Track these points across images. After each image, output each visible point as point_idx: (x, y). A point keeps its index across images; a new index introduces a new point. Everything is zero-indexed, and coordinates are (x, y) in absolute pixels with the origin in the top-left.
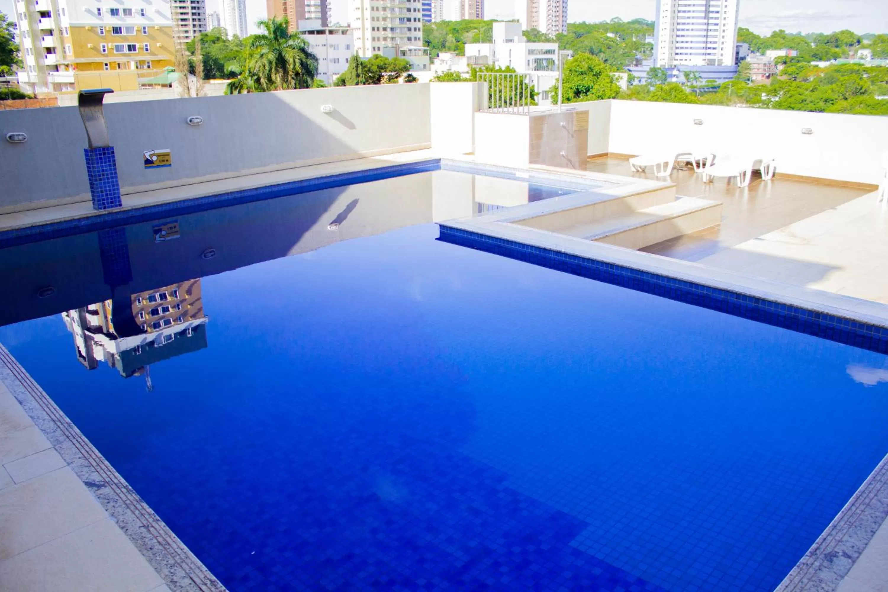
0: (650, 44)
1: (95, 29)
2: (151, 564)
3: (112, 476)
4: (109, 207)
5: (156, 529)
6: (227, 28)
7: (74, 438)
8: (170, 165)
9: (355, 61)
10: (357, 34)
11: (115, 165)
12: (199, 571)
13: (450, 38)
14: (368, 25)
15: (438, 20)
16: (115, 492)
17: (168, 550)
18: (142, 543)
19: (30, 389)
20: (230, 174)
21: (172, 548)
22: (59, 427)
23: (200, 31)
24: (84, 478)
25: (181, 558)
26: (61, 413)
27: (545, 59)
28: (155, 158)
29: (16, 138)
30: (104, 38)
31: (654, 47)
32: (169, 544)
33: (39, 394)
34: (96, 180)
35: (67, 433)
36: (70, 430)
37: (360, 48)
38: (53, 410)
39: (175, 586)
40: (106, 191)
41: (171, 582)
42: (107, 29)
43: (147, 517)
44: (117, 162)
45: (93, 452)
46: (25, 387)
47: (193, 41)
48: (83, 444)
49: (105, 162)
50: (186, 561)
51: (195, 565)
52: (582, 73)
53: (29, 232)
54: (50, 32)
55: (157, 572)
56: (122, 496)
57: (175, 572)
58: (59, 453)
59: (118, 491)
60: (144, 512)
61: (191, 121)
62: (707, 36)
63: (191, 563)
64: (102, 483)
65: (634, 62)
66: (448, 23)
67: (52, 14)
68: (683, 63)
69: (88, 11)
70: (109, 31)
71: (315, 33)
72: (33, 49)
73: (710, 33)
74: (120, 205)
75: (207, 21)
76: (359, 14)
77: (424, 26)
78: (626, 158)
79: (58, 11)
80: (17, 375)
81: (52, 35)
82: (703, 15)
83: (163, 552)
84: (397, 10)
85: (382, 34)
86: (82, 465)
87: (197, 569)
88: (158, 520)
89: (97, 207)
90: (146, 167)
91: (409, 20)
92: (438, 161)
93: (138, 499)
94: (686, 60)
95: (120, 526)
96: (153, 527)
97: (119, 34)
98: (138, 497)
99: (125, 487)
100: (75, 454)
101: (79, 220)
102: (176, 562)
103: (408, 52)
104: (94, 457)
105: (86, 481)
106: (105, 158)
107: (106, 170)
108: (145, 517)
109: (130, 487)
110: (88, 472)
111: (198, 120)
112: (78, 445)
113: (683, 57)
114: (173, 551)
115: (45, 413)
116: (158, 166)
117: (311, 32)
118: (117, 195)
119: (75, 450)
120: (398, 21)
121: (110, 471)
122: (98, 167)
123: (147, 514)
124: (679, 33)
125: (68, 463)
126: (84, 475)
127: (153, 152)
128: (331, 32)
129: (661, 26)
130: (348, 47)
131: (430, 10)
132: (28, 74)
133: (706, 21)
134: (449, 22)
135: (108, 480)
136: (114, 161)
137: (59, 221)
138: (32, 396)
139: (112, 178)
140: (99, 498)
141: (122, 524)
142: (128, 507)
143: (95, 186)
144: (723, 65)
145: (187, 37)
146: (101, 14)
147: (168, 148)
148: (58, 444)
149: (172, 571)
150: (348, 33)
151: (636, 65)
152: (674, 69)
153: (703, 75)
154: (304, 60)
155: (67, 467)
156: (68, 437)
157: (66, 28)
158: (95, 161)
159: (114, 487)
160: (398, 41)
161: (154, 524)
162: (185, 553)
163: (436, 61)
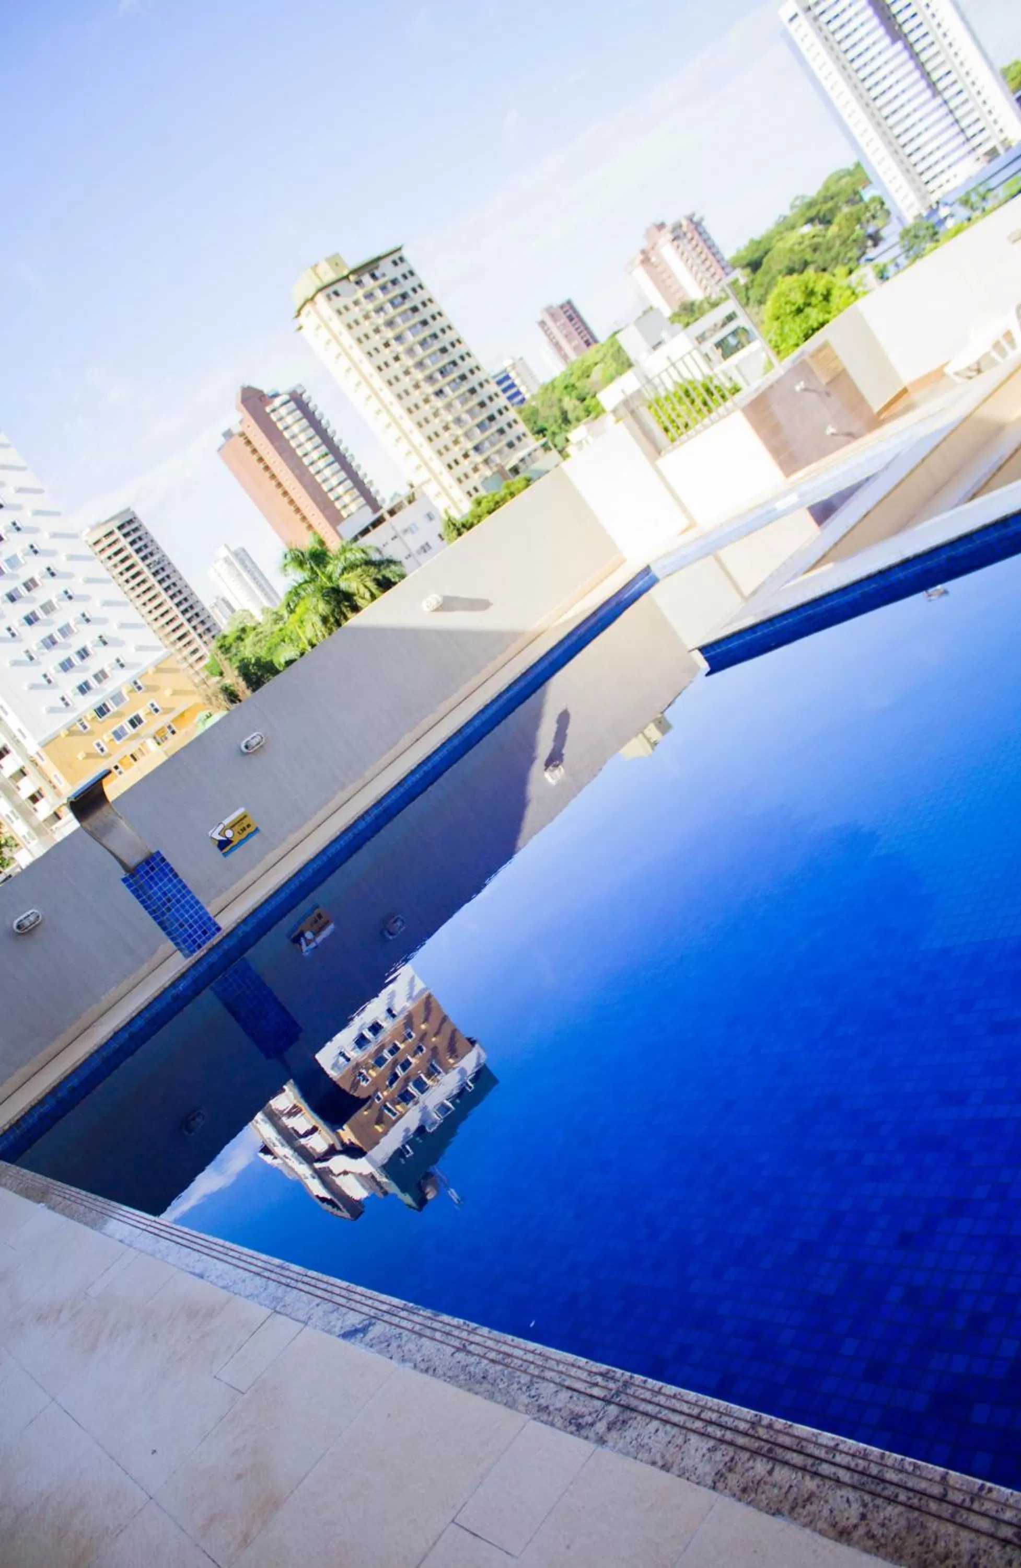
0: (873, 199)
1: (74, 728)
2: (496, 1401)
3: (377, 1304)
4: (204, 942)
5: (477, 1344)
6: (246, 608)
7: (297, 1281)
8: (257, 830)
9: (452, 527)
10: (431, 490)
11: (176, 876)
12: (575, 1370)
13: (569, 403)
14: (438, 465)
15: (536, 390)
16: (391, 1324)
17: (512, 1365)
18: (468, 1377)
19: (206, 1251)
20: (351, 789)
21: (517, 1358)
22: (268, 1278)
23: (213, 637)
24: (337, 1330)
25: (538, 1366)
26: (264, 1257)
27: (729, 334)
28: (229, 834)
29: (27, 923)
30: (91, 733)
31: (884, 199)
32: (509, 1355)
33: (221, 1249)
34: (163, 914)
35: (284, 1280)
36: (287, 1273)
37: (449, 507)
38: (250, 1260)
39: (549, 1414)
40: (187, 921)
41: (538, 1411)
42: (89, 718)
43: (456, 1332)
44: (176, 870)
45: (332, 1285)
46: (198, 1251)
47: (213, 657)
48: (313, 1282)
49: (161, 880)
50: (547, 1366)
51: (564, 1363)
52: (799, 311)
53: (115, 1045)
54: (22, 773)
55: (510, 1407)
56: (404, 1323)
57: (538, 1392)
58: (286, 1315)
59: (396, 1320)
60: (448, 1328)
61: (247, 747)
62: (957, 121)
63: (558, 1365)
64: (367, 1322)
65: (870, 243)
66: (553, 385)
67: (10, 747)
68: (948, 187)
69: (52, 710)
70: (93, 718)
71: (371, 528)
72: (15, 811)
73: (958, 114)
74: (219, 929)
75: (214, 617)
76: (415, 460)
77: (520, 412)
78: (939, 374)
79: (15, 736)
80: (180, 1240)
81: (24, 774)
82: (928, 94)
83: (506, 1372)
84: (465, 417)
85: (466, 465)
86: (326, 1313)
87: (570, 1368)
88: (476, 1328)
89: (187, 952)
90: (225, 855)
91: (491, 418)
92: (647, 570)
93: (429, 1315)
94: (948, 181)
95: (421, 1371)
96: (472, 1343)
97: (108, 715)
98: (428, 1313)
99: (403, 1309)
100: (309, 1303)
101: (174, 985)
102: (533, 1376)
103: (521, 465)
104: (337, 1291)
105: (342, 1332)
106: (157, 874)
107: (170, 891)
108: (454, 1336)
109: (411, 1305)
110: (338, 1319)
111: (257, 740)
112: (307, 1288)
113: (942, 179)
114: (520, 1362)
115: (240, 1271)
116: (241, 842)
117: (365, 532)
118: (205, 919)
119: (305, 1297)
120: (477, 431)
121: (370, 1298)
122: (155, 893)
123: (453, 1329)
124: (908, 150)
125: (304, 1322)
126: (335, 1326)
127: (221, 827)
128: (392, 512)
129: (874, 160)
130: (430, 517)
131: (512, 386)
132: (26, 847)
133: (939, 100)
134: (553, 382)
135: (372, 1312)
136: (172, 870)
137: (146, 1003)
138: (213, 1257)
139: (183, 896)
140: (371, 1346)
141: (423, 1366)
142: (421, 1335)
143: (167, 924)
144: (1014, 144)
145: (201, 658)
146: (70, 702)
147: (237, 808)
148: (278, 1303)
149: (533, 1393)
150: (416, 496)
151: (875, 245)
152: (938, 209)
153: (993, 183)
154: (379, 577)
155: (307, 1328)
156: (288, 1286)
157: (38, 754)
158: (146, 887)
159: (387, 1317)
160: (497, 459)
161: (473, 1338)
162: (540, 1354)
163: (570, 449)
